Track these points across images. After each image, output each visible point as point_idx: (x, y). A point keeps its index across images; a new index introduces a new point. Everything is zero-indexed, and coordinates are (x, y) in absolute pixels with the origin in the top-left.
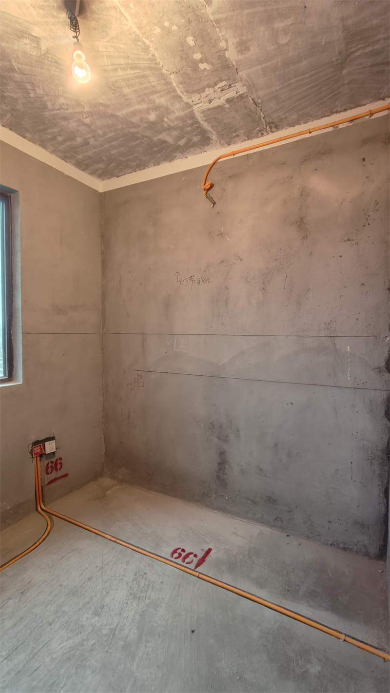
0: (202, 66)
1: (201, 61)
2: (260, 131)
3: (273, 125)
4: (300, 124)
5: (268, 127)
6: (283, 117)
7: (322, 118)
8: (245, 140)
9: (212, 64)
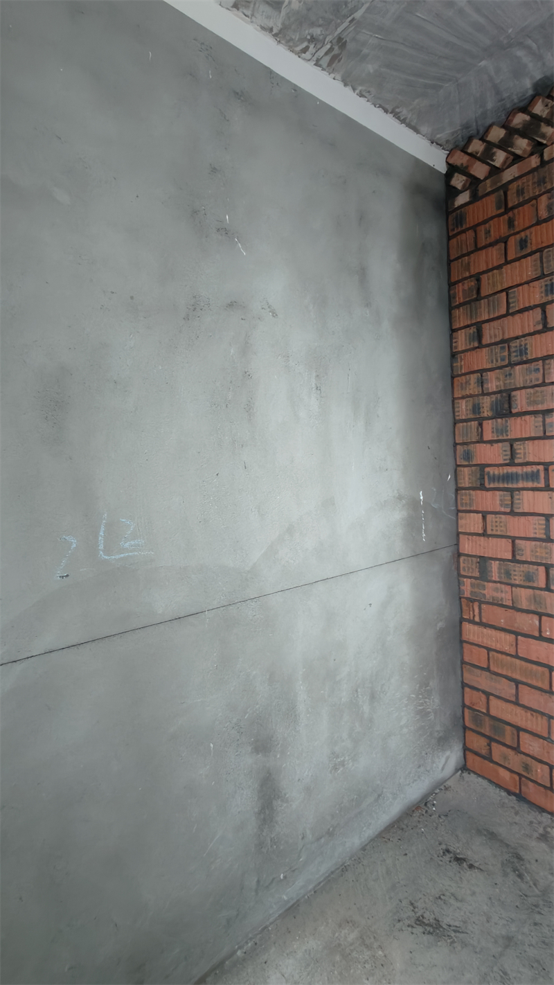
2: (313, 39)
3: (336, 50)
4: (354, 90)
5: (328, 46)
6: (365, 51)
7: (380, 106)
8: (271, 30)
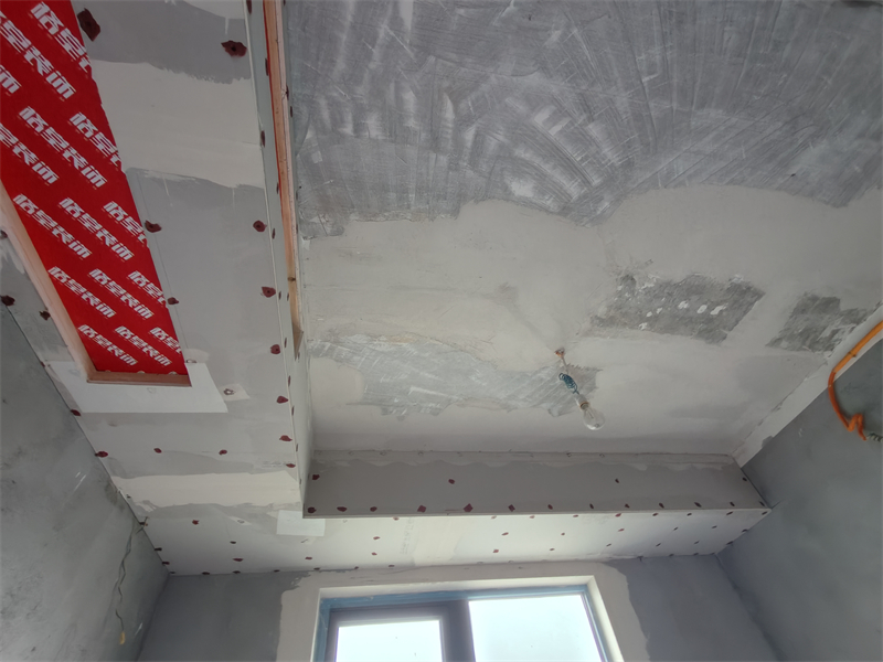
0: (715, 312)
1: (710, 308)
9: (726, 301)
